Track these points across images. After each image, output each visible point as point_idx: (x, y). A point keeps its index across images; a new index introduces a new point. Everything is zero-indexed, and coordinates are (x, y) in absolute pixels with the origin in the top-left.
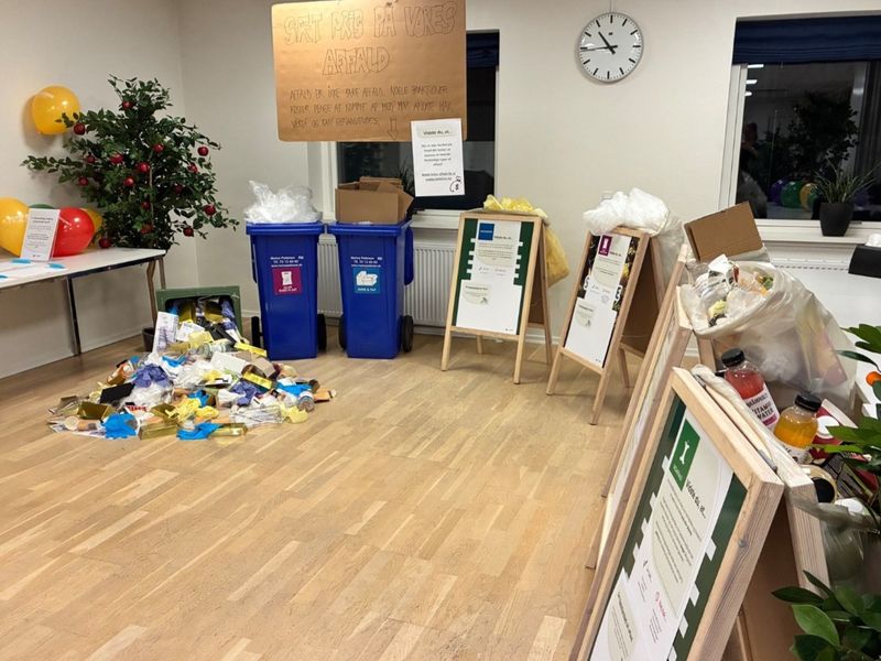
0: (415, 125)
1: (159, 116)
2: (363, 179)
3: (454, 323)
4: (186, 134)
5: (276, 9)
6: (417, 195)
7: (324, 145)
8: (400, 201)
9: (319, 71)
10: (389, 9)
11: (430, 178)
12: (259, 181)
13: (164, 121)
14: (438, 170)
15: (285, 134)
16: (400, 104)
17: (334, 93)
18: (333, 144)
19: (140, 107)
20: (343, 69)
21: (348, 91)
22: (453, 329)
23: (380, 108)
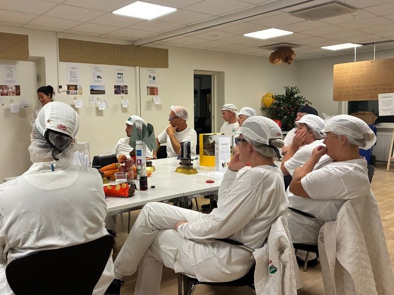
0: (380, 95)
1: (296, 96)
2: (359, 112)
3: (392, 156)
4: (303, 100)
5: (335, 66)
6: (380, 115)
7: (343, 102)
8: (373, 118)
9: (348, 81)
10: (372, 63)
11: (384, 110)
12: (325, 113)
13: (298, 97)
14: (387, 108)
15: (335, 99)
16: (375, 89)
17: (352, 87)
18: (347, 102)
19: (290, 94)
20: (356, 80)
21: (357, 86)
22: (391, 158)
23: (368, 91)
